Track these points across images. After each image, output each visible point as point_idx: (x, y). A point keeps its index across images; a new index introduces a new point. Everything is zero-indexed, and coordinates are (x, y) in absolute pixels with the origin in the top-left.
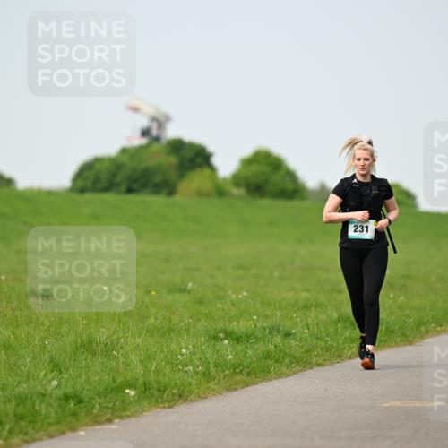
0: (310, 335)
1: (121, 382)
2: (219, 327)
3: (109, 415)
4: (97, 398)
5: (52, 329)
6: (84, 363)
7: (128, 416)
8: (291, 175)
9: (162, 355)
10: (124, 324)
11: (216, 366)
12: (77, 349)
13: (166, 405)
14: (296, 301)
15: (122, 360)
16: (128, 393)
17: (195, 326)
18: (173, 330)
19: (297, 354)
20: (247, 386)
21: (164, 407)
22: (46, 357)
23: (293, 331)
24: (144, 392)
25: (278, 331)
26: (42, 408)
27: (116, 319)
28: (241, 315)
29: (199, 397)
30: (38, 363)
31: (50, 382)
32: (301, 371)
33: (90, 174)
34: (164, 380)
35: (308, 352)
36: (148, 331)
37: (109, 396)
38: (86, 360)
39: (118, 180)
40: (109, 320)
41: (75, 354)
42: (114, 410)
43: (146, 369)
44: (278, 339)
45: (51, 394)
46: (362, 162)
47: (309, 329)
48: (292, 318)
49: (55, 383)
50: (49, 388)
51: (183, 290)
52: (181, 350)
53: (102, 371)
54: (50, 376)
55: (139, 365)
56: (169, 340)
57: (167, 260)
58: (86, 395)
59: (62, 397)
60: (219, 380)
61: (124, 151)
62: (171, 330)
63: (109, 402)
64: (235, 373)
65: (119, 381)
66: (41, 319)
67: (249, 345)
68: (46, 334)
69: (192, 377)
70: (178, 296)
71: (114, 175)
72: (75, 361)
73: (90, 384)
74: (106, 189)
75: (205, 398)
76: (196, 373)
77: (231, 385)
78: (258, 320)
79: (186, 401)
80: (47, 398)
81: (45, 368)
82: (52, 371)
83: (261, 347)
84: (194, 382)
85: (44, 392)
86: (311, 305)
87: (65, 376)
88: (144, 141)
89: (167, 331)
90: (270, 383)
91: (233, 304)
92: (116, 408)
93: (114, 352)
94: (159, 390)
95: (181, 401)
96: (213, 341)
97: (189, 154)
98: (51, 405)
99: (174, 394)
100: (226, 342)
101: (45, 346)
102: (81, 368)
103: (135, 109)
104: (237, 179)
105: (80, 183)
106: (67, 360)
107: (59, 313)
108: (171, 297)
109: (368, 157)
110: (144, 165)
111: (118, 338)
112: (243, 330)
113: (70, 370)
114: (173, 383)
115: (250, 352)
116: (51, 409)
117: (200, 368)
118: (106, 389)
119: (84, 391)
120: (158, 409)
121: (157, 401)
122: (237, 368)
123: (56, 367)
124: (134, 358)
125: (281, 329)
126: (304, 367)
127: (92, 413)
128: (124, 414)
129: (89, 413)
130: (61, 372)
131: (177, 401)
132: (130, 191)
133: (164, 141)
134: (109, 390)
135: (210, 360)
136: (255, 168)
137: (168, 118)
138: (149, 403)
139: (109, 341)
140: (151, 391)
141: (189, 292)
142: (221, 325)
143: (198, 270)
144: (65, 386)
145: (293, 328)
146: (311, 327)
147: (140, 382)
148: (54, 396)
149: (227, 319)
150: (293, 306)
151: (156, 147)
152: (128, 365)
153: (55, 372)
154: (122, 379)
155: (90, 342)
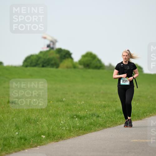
0: (106, 117)
1: (40, 133)
2: (74, 114)
3: (36, 145)
4: (31, 138)
5: (16, 114)
6: (27, 126)
7: (42, 145)
8: (99, 61)
9: (54, 124)
10: (41, 113)
11: (73, 127)
12: (25, 121)
13: (56, 141)
14: (101, 105)
15: (40, 125)
16: (42, 137)
17: (66, 113)
18: (58, 115)
19: (101, 123)
20: (84, 134)
21: (55, 142)
22: (14, 124)
23: (100, 115)
24: (48, 136)
25: (95, 115)
26: (13, 142)
27: (38, 111)
28: (82, 110)
29: (67, 138)
30: (11, 126)
31: (15, 133)
32: (103, 129)
33: (29, 60)
34: (55, 132)
35: (105, 122)
36: (49, 115)
37: (36, 138)
38: (28, 125)
39: (39, 62)
40: (36, 111)
41: (24, 123)
42: (37, 143)
43: (49, 128)
44: (95, 118)
45: (16, 137)
46: (125, 57)
47: (105, 114)
48: (100, 111)
49: (17, 133)
50: (15, 135)
51: (62, 101)
52: (61, 122)
53: (33, 129)
54: (15, 131)
55: (46, 127)
56: (57, 118)
57: (56, 91)
58: (28, 137)
59: (20, 138)
60: (74, 133)
61: (41, 52)
62: (57, 115)
63: (36, 140)
64: (80, 130)
65: (39, 132)
66: (12, 111)
67: (84, 120)
68: (14, 116)
69: (65, 131)
70: (60, 103)
71: (38, 61)
72: (24, 125)
73: (29, 134)
74: (35, 66)
75: (69, 138)
76: (66, 130)
77: (78, 134)
78: (88, 111)
79: (63, 139)
80: (14, 139)
81: (14, 128)
82: (16, 129)
83: (89, 121)
84: (65, 133)
85: (13, 136)
86: (106, 106)
87: (21, 131)
88: (48, 49)
89: (56, 115)
90: (92, 133)
91: (79, 106)
93: (38, 123)
94: (53, 136)
95: (61, 139)
96: (72, 119)
97: (64, 54)
98: (16, 141)
99: (58, 137)
100: (77, 119)
101: (13, 120)
102: (26, 128)
103: (45, 38)
104: (80, 62)
105: (26, 63)
106: (21, 125)
107: (18, 109)
108: (57, 103)
109: (127, 55)
110: (48, 57)
111: (39, 118)
112: (83, 115)
113: (22, 129)
114: (58, 133)
115: (85, 123)
116: (16, 143)
117: (68, 128)
118: (35, 135)
120: (53, 143)
121: (53, 140)
122: (80, 128)
123: (17, 128)
124: (44, 125)
125: (96, 114)
126: (104, 128)
128: (41, 144)
129: (29, 144)
130: (19, 129)
131: (59, 140)
132: (43, 66)
133: (55, 49)
134: (36, 136)
135: (71, 125)
136: (86, 58)
137: (56, 41)
138: (50, 140)
139: (36, 119)
140: (50, 136)
141: (64, 102)
142: (75, 113)
143: (67, 94)
144: (21, 135)
145: (100, 114)
146: (106, 114)
147: (47, 133)
148: (17, 138)
149: (77, 111)
150: (100, 106)
151: (52, 51)
152: (42, 127)
153: (17, 130)
154: (40, 132)
155: (29, 119)
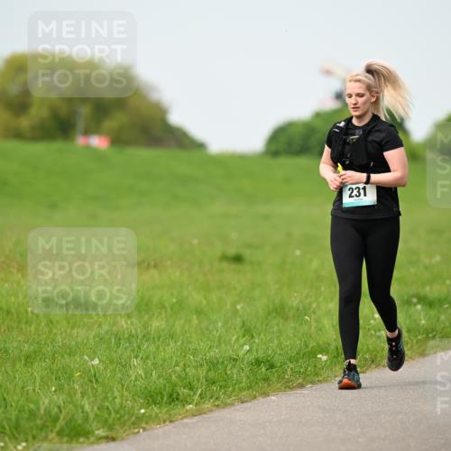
1: (313, 347)
2: (411, 292)
3: (300, 380)
4: (288, 363)
5: (244, 293)
6: (276, 328)
7: (320, 381)
10: (317, 289)
11: (409, 331)
12: (269, 314)
15: (314, 324)
16: (321, 359)
22: (238, 322)
26: (234, 372)
27: (309, 283)
28: (434, 280)
30: (230, 328)
31: (242, 346)
37: (301, 361)
38: (278, 325)
40: (301, 285)
41: (267, 319)
42: (305, 374)
45: (243, 361)
49: (247, 347)
50: (241, 353)
52: (373, 314)
53: (294, 336)
54: (242, 341)
55: (332, 330)
58: (277, 360)
59: (254, 362)
60: (412, 346)
61: (318, 115)
63: (302, 367)
64: (427, 338)
65: (311, 345)
66: (233, 283)
67: (441, 310)
68: (237, 298)
72: (267, 325)
77: (424, 350)
79: (378, 366)
80: (238, 363)
81: (237, 333)
82: (244, 336)
85: (235, 357)
87: (257, 341)
91: (426, 268)
92: (308, 373)
93: (307, 318)
95: (373, 366)
96: (406, 306)
98: (243, 370)
99: (366, 360)
100: (419, 307)
101: (237, 311)
102: (273, 332)
103: (328, 73)
105: (273, 147)
106: (259, 325)
112: (436, 295)
113: (262, 336)
114: (365, 347)
115: (442, 317)
116: (243, 374)
118: (298, 354)
119: (277, 355)
123: (248, 332)
124: (326, 322)
127: (284, 378)
128: (316, 379)
129: (280, 378)
130: (253, 337)
131: (370, 367)
134: (301, 355)
139: (301, 306)
142: (413, 290)
144: (257, 351)
147: (333, 347)
148: (246, 361)
149: (419, 283)
152: (320, 330)
153: (247, 337)
154: (315, 344)
155: (283, 307)
